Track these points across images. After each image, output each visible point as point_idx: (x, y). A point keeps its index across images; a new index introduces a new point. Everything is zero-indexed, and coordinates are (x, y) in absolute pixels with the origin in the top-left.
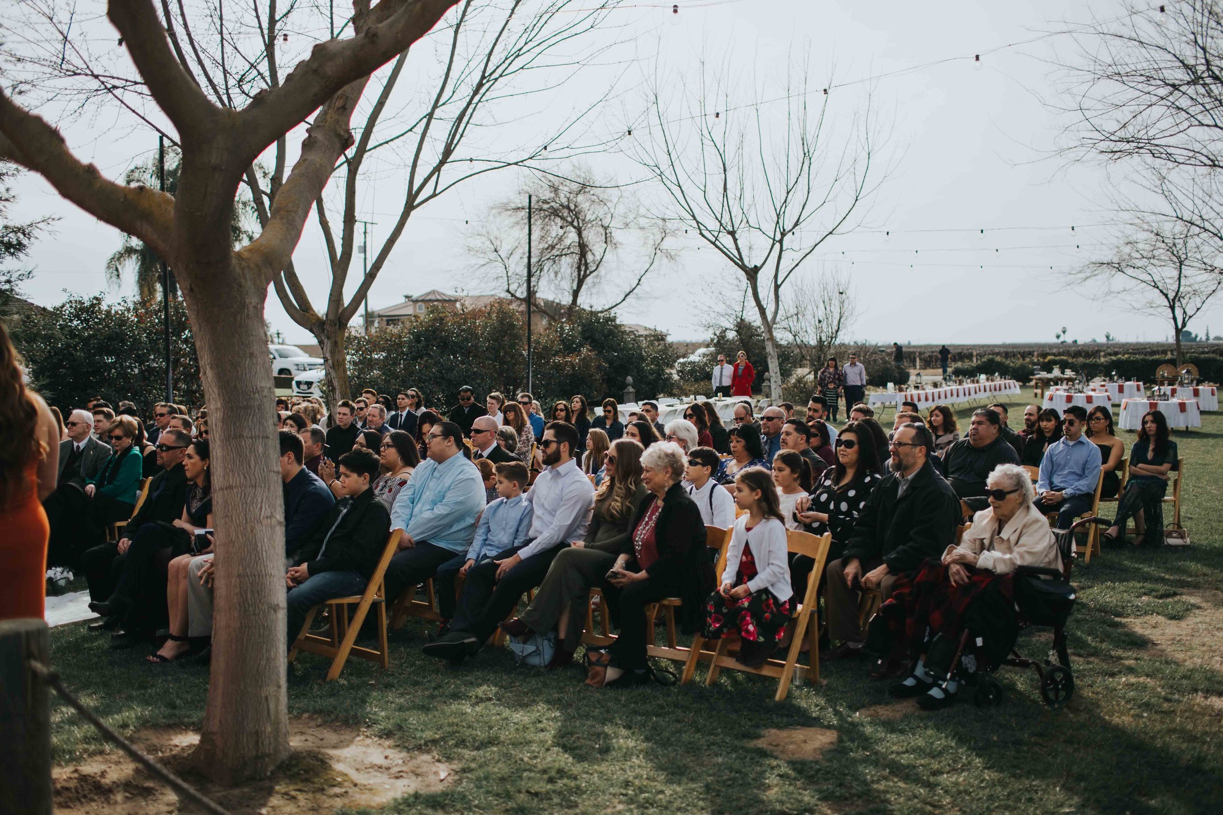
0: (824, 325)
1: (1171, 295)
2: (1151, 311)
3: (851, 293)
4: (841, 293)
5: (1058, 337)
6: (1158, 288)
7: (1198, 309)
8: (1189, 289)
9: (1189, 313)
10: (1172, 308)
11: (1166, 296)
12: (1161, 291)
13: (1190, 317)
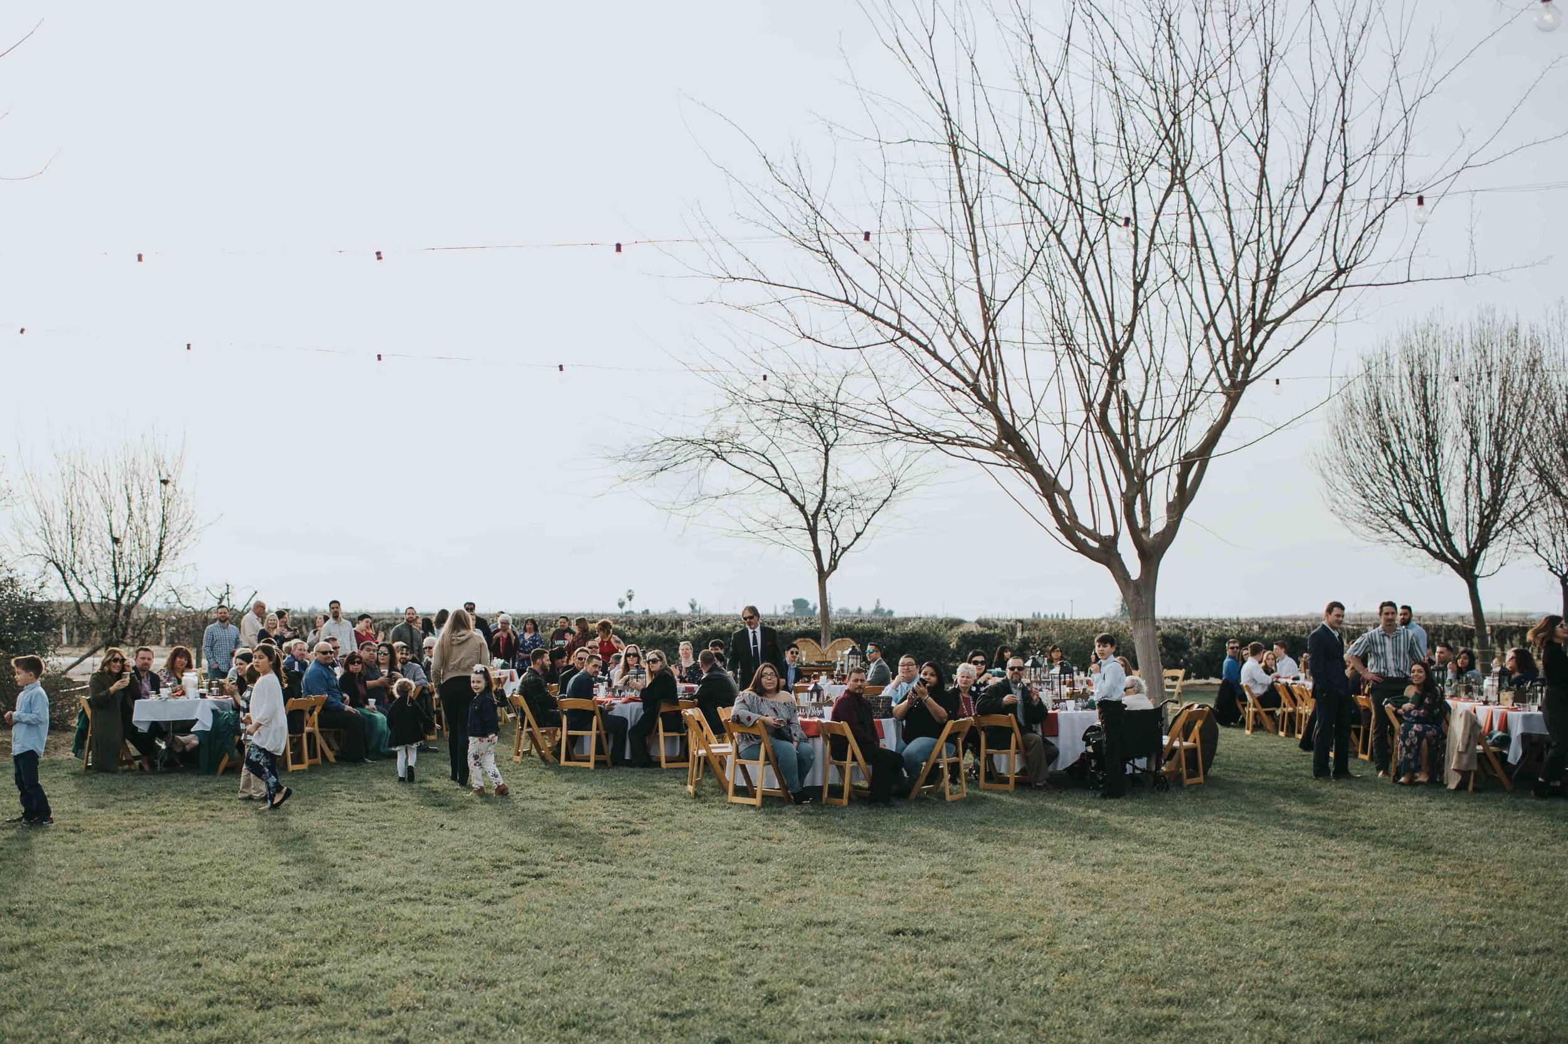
0: (126, 546)
1: (811, 508)
2: (775, 536)
3: (184, 482)
4: (165, 482)
5: (621, 605)
6: (786, 491)
7: (858, 535)
8: (842, 495)
9: (844, 543)
10: (813, 531)
11: (802, 508)
12: (794, 500)
13: (844, 549)
